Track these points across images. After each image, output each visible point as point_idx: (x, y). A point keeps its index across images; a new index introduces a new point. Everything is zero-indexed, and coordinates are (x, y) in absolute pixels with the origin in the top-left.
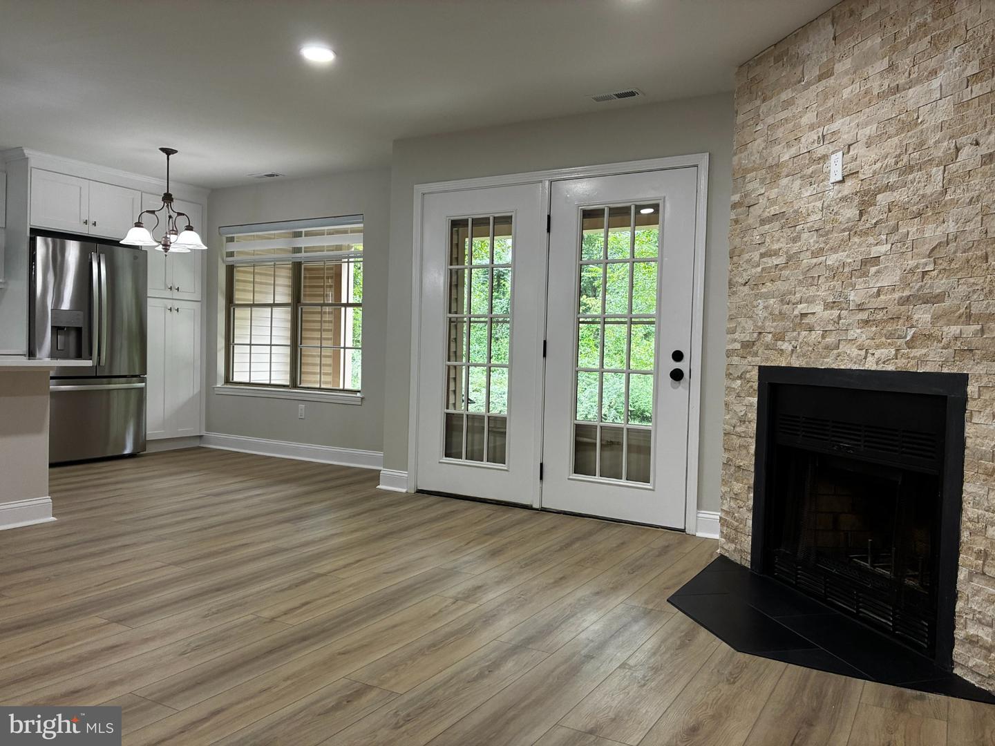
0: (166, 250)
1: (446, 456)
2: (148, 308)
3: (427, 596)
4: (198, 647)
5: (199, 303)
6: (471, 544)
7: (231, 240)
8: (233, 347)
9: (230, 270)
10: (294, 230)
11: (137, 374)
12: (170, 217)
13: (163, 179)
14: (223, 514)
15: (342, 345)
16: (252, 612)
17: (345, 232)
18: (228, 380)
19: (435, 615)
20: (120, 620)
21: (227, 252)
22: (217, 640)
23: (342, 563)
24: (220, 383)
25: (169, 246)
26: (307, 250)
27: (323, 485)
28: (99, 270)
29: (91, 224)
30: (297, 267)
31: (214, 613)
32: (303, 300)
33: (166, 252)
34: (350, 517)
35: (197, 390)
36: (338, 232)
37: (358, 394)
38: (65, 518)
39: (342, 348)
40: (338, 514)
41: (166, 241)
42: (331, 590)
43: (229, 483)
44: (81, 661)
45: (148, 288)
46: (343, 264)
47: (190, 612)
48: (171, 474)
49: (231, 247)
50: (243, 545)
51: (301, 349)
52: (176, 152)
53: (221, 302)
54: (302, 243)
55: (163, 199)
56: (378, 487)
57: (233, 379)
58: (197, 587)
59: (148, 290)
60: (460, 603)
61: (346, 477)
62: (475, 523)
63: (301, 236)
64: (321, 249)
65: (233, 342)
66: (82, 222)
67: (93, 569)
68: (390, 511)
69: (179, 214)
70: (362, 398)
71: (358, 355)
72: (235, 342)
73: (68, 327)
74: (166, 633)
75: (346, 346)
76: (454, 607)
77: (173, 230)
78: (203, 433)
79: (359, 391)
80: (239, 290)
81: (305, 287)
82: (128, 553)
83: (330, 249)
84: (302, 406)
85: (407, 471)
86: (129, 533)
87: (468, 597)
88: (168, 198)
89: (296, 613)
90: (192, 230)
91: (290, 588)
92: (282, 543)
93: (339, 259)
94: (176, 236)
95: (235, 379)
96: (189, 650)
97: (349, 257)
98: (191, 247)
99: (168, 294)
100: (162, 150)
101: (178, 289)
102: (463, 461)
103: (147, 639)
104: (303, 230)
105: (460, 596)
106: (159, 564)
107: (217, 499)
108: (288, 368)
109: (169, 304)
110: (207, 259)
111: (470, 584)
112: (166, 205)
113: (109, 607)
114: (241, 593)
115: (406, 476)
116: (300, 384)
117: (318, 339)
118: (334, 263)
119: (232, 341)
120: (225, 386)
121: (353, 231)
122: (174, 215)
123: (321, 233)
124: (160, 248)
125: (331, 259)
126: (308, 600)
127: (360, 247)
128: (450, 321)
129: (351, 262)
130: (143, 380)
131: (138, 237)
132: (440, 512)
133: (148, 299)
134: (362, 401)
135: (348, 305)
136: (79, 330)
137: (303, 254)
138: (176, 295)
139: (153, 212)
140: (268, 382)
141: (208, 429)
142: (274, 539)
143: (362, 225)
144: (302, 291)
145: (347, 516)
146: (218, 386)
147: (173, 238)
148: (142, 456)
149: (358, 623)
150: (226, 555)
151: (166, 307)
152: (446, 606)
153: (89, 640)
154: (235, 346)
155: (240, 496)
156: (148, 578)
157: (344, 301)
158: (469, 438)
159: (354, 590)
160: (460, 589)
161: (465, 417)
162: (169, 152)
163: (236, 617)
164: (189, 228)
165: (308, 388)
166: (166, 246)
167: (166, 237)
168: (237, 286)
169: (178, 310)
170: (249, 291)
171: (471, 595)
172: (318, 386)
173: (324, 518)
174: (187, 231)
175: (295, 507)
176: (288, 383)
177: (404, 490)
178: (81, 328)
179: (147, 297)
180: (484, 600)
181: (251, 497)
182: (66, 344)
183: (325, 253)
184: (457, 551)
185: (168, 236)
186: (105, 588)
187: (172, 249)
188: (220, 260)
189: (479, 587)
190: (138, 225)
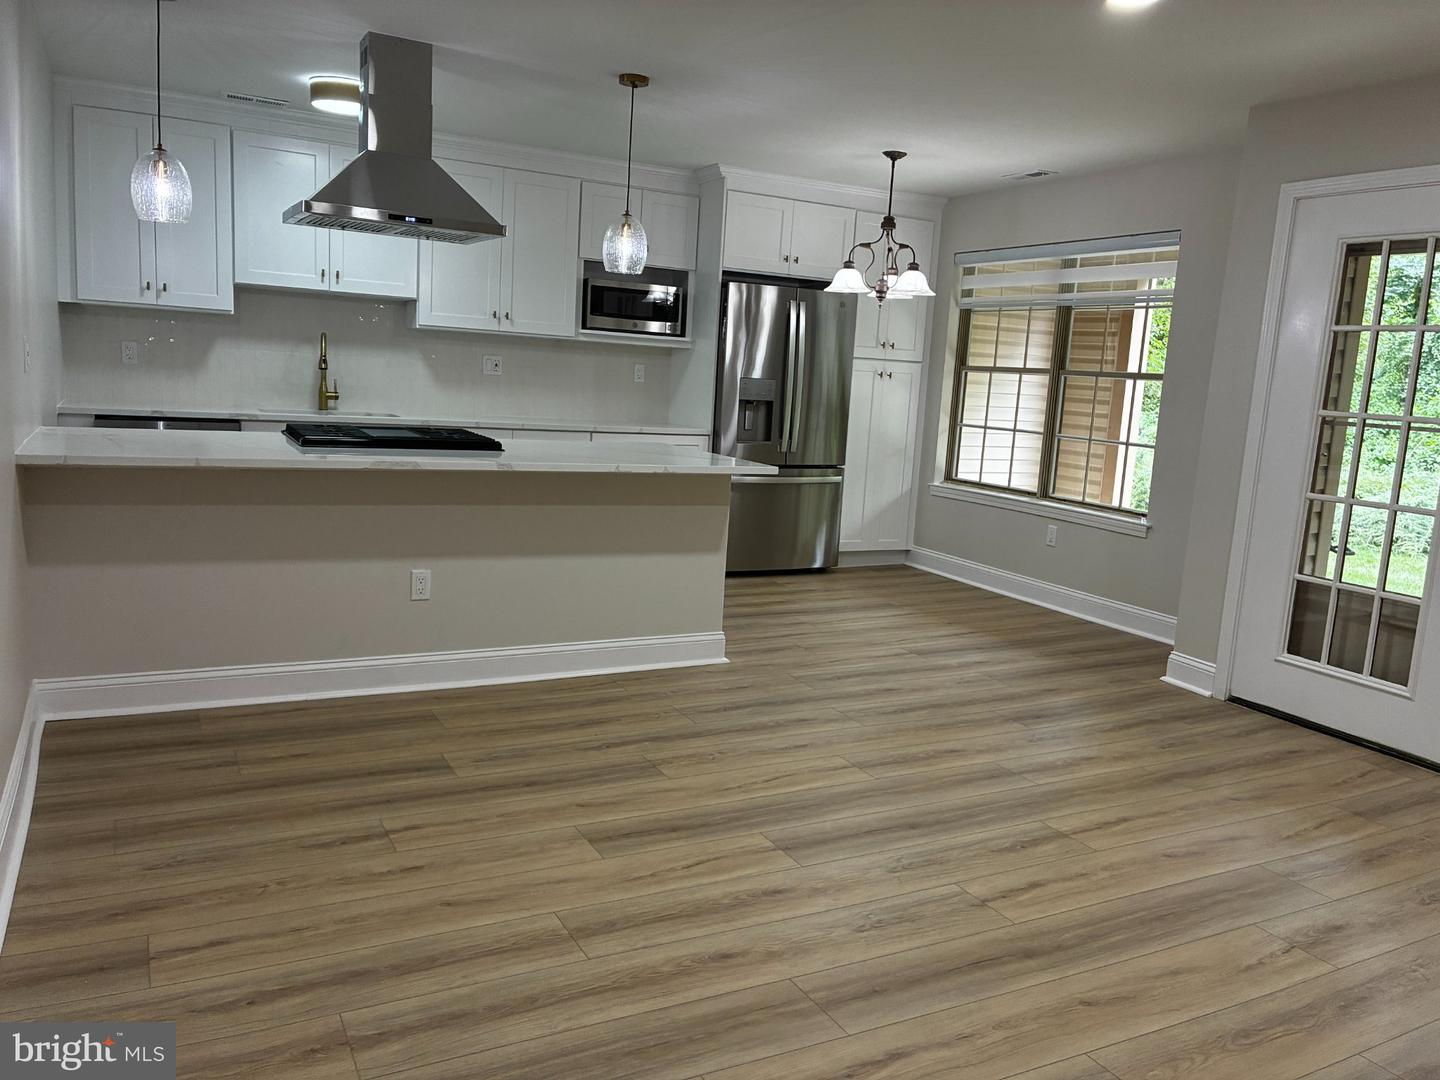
0: (881, 298)
1: (1289, 653)
2: (854, 373)
3: (1238, 923)
4: (879, 925)
5: (920, 365)
6: (1326, 829)
7: (970, 272)
8: (961, 429)
9: (966, 316)
10: (1064, 258)
11: (834, 463)
12: (890, 250)
13: (884, 189)
14: (928, 689)
15: (1123, 438)
16: (953, 880)
17: (1147, 258)
18: (949, 477)
19: (1249, 968)
20: (789, 847)
21: (963, 291)
22: (906, 918)
23: (1096, 818)
24: (938, 480)
25: (885, 292)
26: (1082, 288)
27: (1077, 660)
28: (798, 319)
29: (792, 261)
30: (1064, 314)
31: (904, 868)
32: (1069, 366)
33: (881, 301)
34: (1112, 730)
35: (907, 487)
36: (1133, 259)
37: (1143, 521)
38: (739, 661)
39: (1123, 443)
40: (1095, 720)
41: (882, 286)
42: (1077, 869)
43: (936, 636)
44: (740, 904)
45: (856, 344)
46: (1136, 310)
47: (873, 858)
48: (865, 608)
49: (970, 283)
50: (952, 751)
51: (1059, 441)
52: (906, 154)
53: (950, 363)
54: (1075, 277)
55: (883, 226)
56: (1163, 678)
57: (956, 476)
58: (887, 814)
59: (855, 348)
60: (1299, 954)
61: (1111, 649)
62: (1337, 784)
63: (1074, 266)
64: (1105, 286)
65: (962, 421)
66: (782, 259)
67: (763, 752)
68: (1184, 729)
69: (902, 246)
70: (1149, 528)
71: (1149, 455)
72: (964, 422)
73: (758, 401)
74: (841, 887)
75: (1131, 441)
76: (1286, 960)
77: (892, 268)
78: (911, 547)
79: (1144, 515)
80: (976, 341)
81: (1074, 334)
82: (804, 734)
83: (1119, 286)
84: (1053, 527)
85: (1215, 663)
86: (810, 700)
87: (1314, 944)
88: (889, 223)
89: (1021, 898)
90: (917, 269)
91: (1011, 849)
92: (1009, 760)
93: (1133, 300)
94: (896, 277)
95: (961, 476)
96: (867, 927)
97: (1148, 301)
98: (914, 294)
99: (879, 353)
100: (887, 154)
101: (893, 346)
102: (1322, 666)
103: (817, 889)
104: (1079, 257)
105: (1299, 938)
106: (839, 762)
107: (920, 662)
108: (1037, 470)
109: (879, 366)
110: (935, 308)
111: (1323, 916)
112: (885, 233)
113: (777, 821)
114: (943, 840)
115: (1213, 670)
116: (1053, 492)
117: (1085, 428)
118: (1122, 308)
119: (959, 420)
120: (945, 485)
121: (1161, 257)
122: (896, 248)
123: (1107, 262)
124: (874, 294)
125: (1119, 301)
126: (1037, 878)
127: (1170, 284)
128: (1324, 421)
129: (1151, 307)
130: (840, 473)
131: (846, 282)
132: (1269, 749)
133: (855, 361)
134: (1147, 533)
135: (1138, 376)
136: (769, 404)
137: (1075, 295)
138: (889, 353)
139: (868, 245)
140: (1005, 484)
141: (917, 542)
142: (997, 749)
143: (1177, 248)
144: (1068, 353)
145: (1109, 726)
146: (935, 484)
147: (891, 280)
148: (833, 572)
149: (1113, 948)
150: (929, 765)
151: (875, 372)
152: (1272, 955)
153: (749, 871)
154: (964, 428)
155: (954, 661)
156: (827, 782)
157: (1132, 368)
158: (1339, 623)
159: (1112, 877)
160: (1300, 922)
161: (1333, 593)
162: (894, 156)
163: (934, 883)
164: (914, 267)
165: (1065, 500)
166: (881, 294)
167: (882, 280)
168: (973, 334)
169: (890, 376)
170: (990, 342)
171: (1322, 940)
172: (1080, 499)
173: (1076, 723)
174: (910, 272)
175: (1031, 695)
176: (1034, 489)
177: (1207, 693)
178: (772, 402)
179: (852, 358)
180: (1345, 960)
181: (968, 665)
182: (754, 422)
183: (1111, 293)
184: (1298, 838)
185: (885, 278)
186: (776, 787)
187: (889, 296)
188: (952, 303)
189: (1338, 928)
190: (848, 265)
